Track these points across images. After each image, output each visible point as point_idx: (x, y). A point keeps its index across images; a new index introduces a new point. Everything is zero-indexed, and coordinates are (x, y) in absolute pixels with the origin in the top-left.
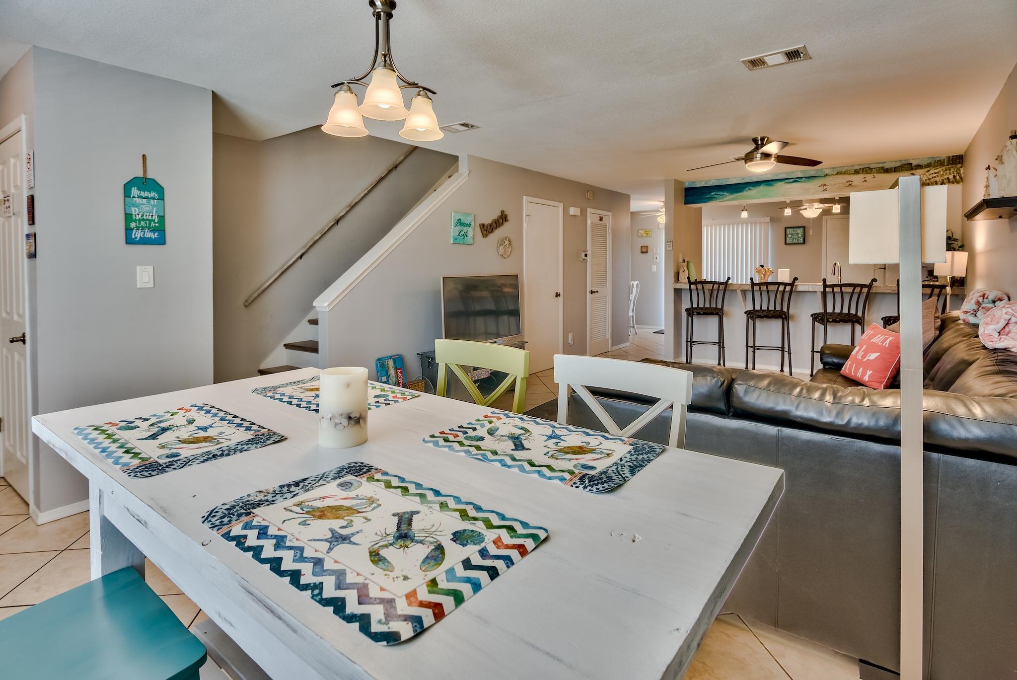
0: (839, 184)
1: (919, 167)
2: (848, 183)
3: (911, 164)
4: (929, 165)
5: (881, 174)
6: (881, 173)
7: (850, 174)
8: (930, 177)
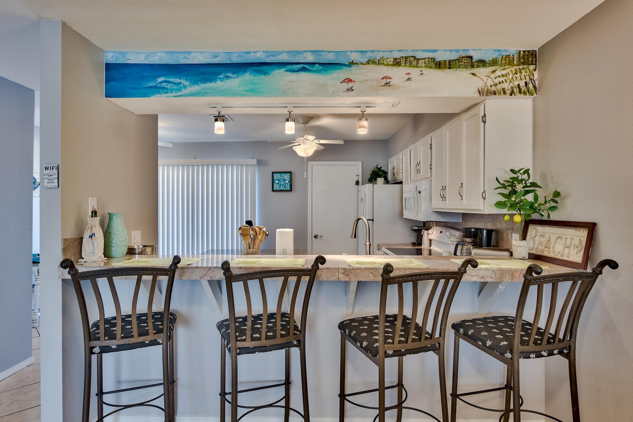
0: (372, 80)
1: (482, 63)
2: (384, 81)
3: (471, 57)
4: (494, 62)
5: (431, 70)
6: (431, 67)
7: (388, 65)
8: (497, 81)
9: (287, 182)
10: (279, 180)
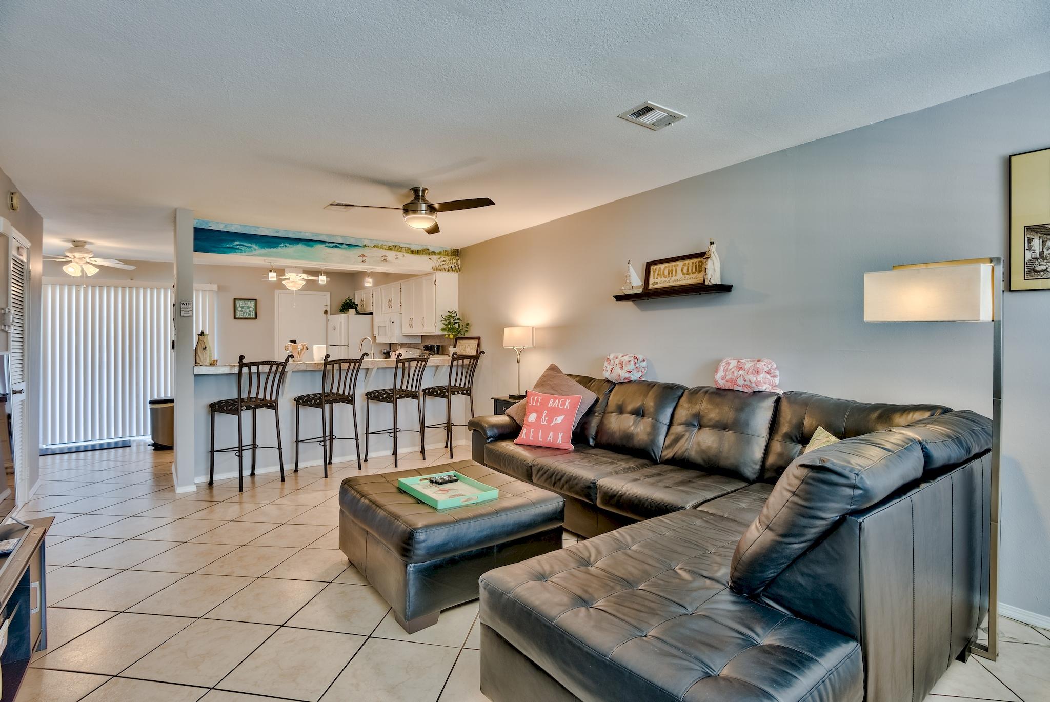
0: (377, 257)
1: (434, 253)
2: (383, 258)
3: (428, 250)
4: (440, 254)
5: (408, 254)
6: (408, 253)
7: (385, 249)
8: (441, 263)
9: (251, 309)
10: (242, 307)
